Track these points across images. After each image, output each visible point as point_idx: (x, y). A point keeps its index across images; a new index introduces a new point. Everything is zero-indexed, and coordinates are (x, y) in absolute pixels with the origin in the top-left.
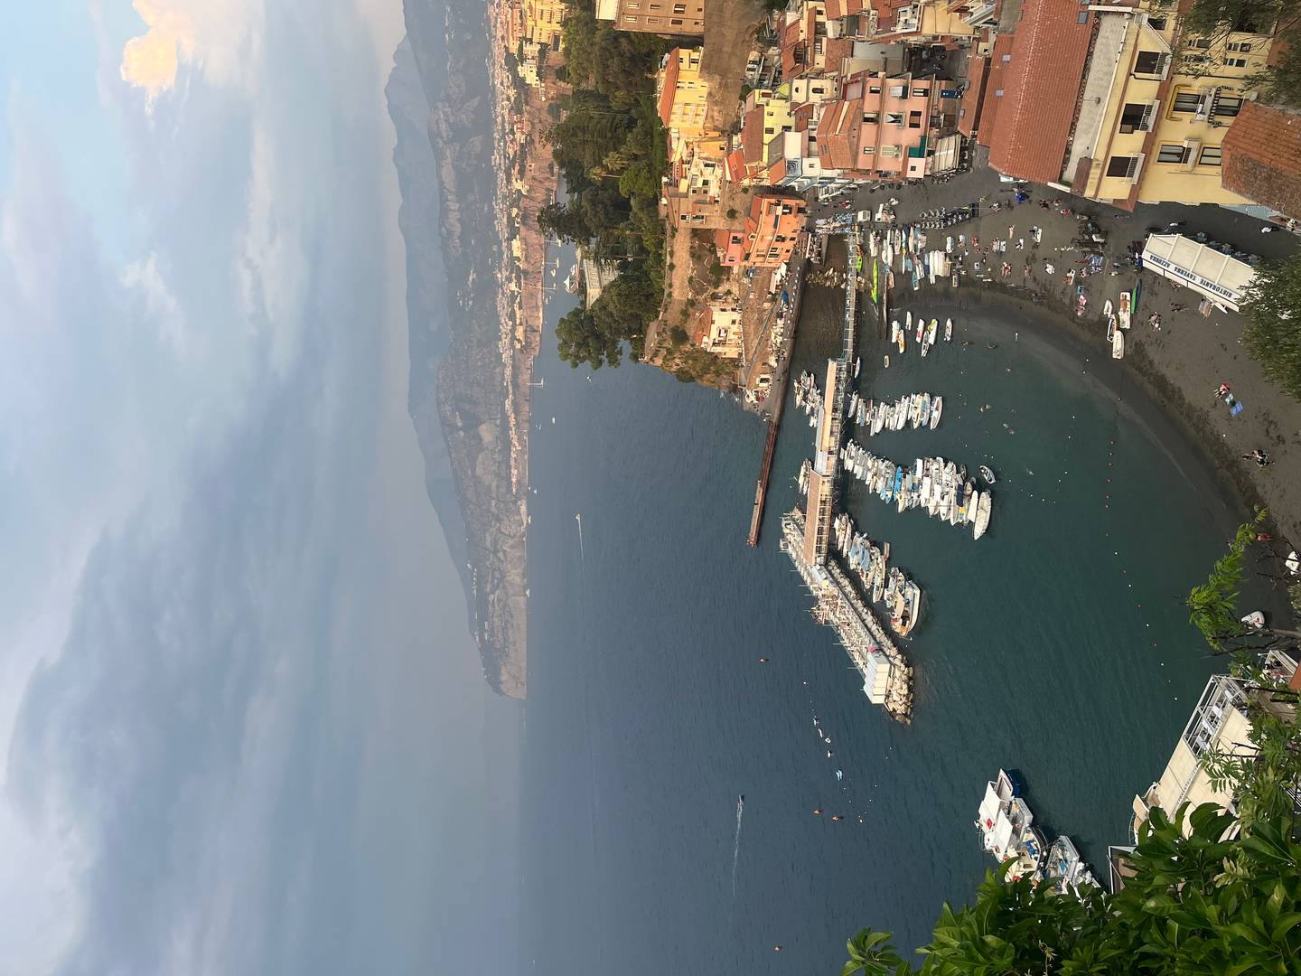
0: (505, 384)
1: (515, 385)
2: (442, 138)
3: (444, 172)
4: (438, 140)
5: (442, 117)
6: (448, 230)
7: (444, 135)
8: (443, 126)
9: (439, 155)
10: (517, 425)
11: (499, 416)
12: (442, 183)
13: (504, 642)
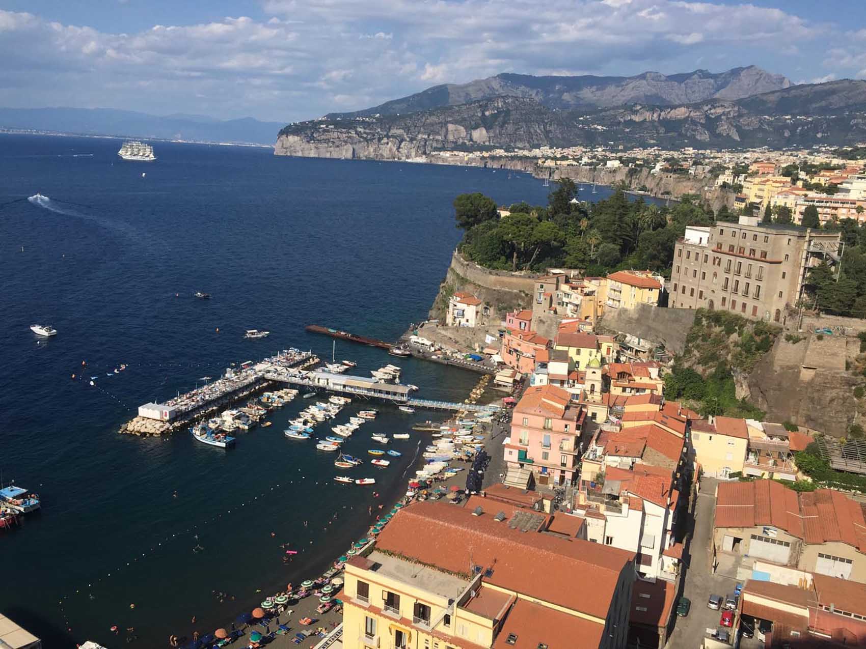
0: (516, 150)
1: (512, 158)
2: (710, 109)
3: (683, 110)
4: (709, 106)
5: (727, 110)
6: (638, 111)
7: (713, 111)
8: (719, 111)
9: (696, 107)
10: (483, 158)
11: (492, 144)
12: (674, 107)
13: (318, 140)
